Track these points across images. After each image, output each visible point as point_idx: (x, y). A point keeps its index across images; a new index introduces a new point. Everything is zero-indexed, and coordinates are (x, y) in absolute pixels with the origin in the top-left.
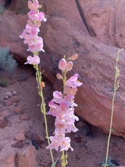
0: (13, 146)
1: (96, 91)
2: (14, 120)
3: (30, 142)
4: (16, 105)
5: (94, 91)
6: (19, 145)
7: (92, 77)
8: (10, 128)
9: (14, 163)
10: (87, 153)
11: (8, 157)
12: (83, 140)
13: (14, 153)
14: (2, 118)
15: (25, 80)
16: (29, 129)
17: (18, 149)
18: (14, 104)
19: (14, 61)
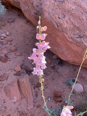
0: (15, 75)
1: (68, 38)
2: (12, 56)
4: (11, 44)
6: (18, 74)
8: (10, 62)
10: (59, 76)
12: (56, 67)
14: (3, 55)
16: (22, 62)
18: (9, 43)
19: (3, 7)
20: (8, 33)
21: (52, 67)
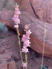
0: (7, 61)
1: (39, 40)
2: (7, 51)
3: (13, 59)
4: (8, 46)
5: (38, 39)
6: (9, 60)
7: (37, 34)
8: (5, 54)
9: (7, 67)
10: (36, 64)
11: (5, 65)
12: (34, 59)
13: (7, 63)
14: (2, 51)
15: (11, 36)
16: (13, 55)
17: (8, 62)
18: (7, 45)
19: (7, 28)
20: (7, 41)
21: (31, 58)
